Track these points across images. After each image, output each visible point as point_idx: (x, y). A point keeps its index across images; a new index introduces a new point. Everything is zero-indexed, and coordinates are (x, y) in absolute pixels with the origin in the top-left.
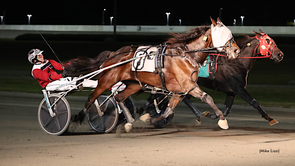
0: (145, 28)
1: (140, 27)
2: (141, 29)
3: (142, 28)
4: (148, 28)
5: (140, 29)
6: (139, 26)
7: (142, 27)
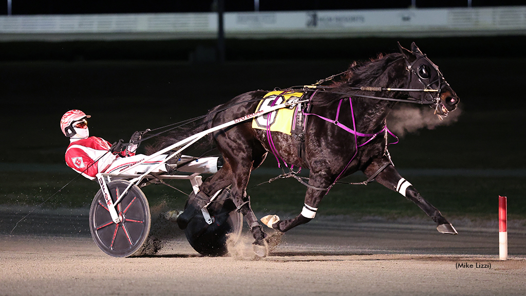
0: (330, 19)
1: (315, 17)
2: (319, 23)
3: (322, 19)
4: (338, 19)
5: (314, 22)
6: (312, 13)
7: (321, 14)
